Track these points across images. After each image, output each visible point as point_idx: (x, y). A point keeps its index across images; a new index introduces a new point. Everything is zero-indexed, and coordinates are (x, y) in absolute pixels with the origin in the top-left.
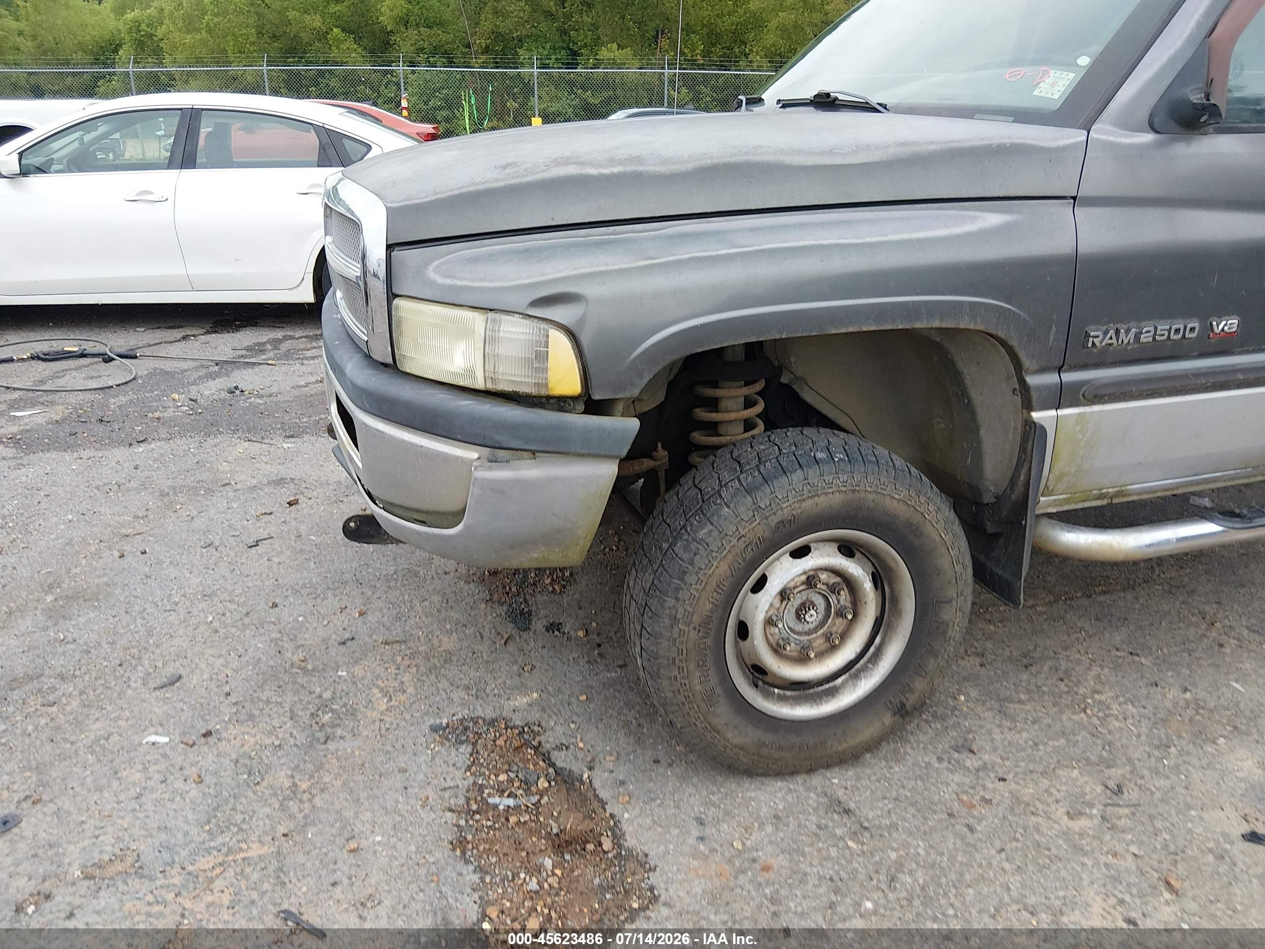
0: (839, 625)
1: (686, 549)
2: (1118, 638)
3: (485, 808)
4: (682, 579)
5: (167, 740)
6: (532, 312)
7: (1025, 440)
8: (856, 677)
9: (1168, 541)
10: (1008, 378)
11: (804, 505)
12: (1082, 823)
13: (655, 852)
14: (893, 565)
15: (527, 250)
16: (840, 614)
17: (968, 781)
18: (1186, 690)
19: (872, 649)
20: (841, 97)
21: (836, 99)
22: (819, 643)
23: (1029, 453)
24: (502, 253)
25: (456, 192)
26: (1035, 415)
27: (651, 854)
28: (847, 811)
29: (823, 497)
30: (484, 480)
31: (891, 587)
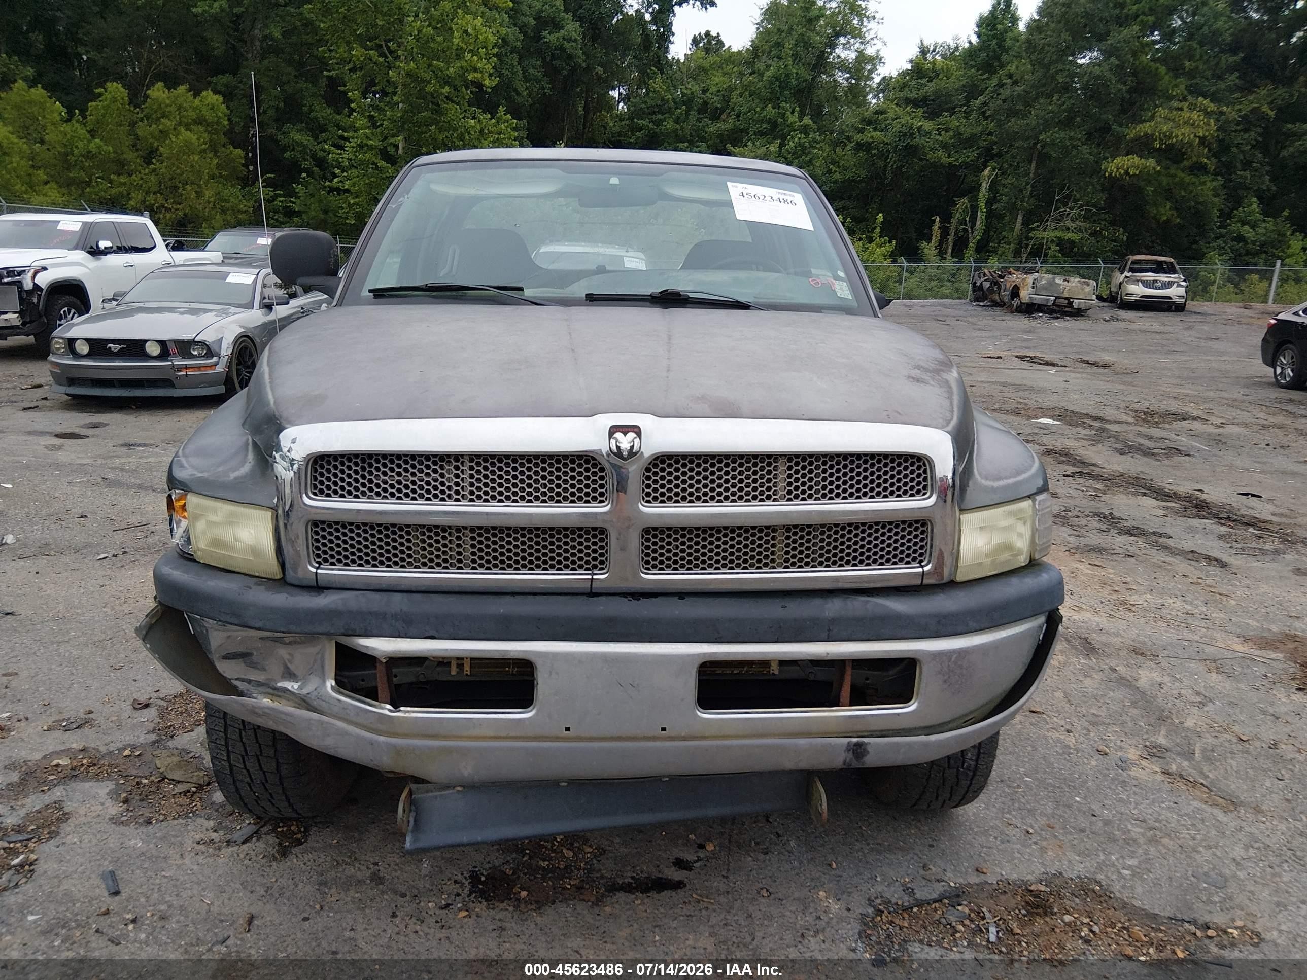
21: (689, 297)
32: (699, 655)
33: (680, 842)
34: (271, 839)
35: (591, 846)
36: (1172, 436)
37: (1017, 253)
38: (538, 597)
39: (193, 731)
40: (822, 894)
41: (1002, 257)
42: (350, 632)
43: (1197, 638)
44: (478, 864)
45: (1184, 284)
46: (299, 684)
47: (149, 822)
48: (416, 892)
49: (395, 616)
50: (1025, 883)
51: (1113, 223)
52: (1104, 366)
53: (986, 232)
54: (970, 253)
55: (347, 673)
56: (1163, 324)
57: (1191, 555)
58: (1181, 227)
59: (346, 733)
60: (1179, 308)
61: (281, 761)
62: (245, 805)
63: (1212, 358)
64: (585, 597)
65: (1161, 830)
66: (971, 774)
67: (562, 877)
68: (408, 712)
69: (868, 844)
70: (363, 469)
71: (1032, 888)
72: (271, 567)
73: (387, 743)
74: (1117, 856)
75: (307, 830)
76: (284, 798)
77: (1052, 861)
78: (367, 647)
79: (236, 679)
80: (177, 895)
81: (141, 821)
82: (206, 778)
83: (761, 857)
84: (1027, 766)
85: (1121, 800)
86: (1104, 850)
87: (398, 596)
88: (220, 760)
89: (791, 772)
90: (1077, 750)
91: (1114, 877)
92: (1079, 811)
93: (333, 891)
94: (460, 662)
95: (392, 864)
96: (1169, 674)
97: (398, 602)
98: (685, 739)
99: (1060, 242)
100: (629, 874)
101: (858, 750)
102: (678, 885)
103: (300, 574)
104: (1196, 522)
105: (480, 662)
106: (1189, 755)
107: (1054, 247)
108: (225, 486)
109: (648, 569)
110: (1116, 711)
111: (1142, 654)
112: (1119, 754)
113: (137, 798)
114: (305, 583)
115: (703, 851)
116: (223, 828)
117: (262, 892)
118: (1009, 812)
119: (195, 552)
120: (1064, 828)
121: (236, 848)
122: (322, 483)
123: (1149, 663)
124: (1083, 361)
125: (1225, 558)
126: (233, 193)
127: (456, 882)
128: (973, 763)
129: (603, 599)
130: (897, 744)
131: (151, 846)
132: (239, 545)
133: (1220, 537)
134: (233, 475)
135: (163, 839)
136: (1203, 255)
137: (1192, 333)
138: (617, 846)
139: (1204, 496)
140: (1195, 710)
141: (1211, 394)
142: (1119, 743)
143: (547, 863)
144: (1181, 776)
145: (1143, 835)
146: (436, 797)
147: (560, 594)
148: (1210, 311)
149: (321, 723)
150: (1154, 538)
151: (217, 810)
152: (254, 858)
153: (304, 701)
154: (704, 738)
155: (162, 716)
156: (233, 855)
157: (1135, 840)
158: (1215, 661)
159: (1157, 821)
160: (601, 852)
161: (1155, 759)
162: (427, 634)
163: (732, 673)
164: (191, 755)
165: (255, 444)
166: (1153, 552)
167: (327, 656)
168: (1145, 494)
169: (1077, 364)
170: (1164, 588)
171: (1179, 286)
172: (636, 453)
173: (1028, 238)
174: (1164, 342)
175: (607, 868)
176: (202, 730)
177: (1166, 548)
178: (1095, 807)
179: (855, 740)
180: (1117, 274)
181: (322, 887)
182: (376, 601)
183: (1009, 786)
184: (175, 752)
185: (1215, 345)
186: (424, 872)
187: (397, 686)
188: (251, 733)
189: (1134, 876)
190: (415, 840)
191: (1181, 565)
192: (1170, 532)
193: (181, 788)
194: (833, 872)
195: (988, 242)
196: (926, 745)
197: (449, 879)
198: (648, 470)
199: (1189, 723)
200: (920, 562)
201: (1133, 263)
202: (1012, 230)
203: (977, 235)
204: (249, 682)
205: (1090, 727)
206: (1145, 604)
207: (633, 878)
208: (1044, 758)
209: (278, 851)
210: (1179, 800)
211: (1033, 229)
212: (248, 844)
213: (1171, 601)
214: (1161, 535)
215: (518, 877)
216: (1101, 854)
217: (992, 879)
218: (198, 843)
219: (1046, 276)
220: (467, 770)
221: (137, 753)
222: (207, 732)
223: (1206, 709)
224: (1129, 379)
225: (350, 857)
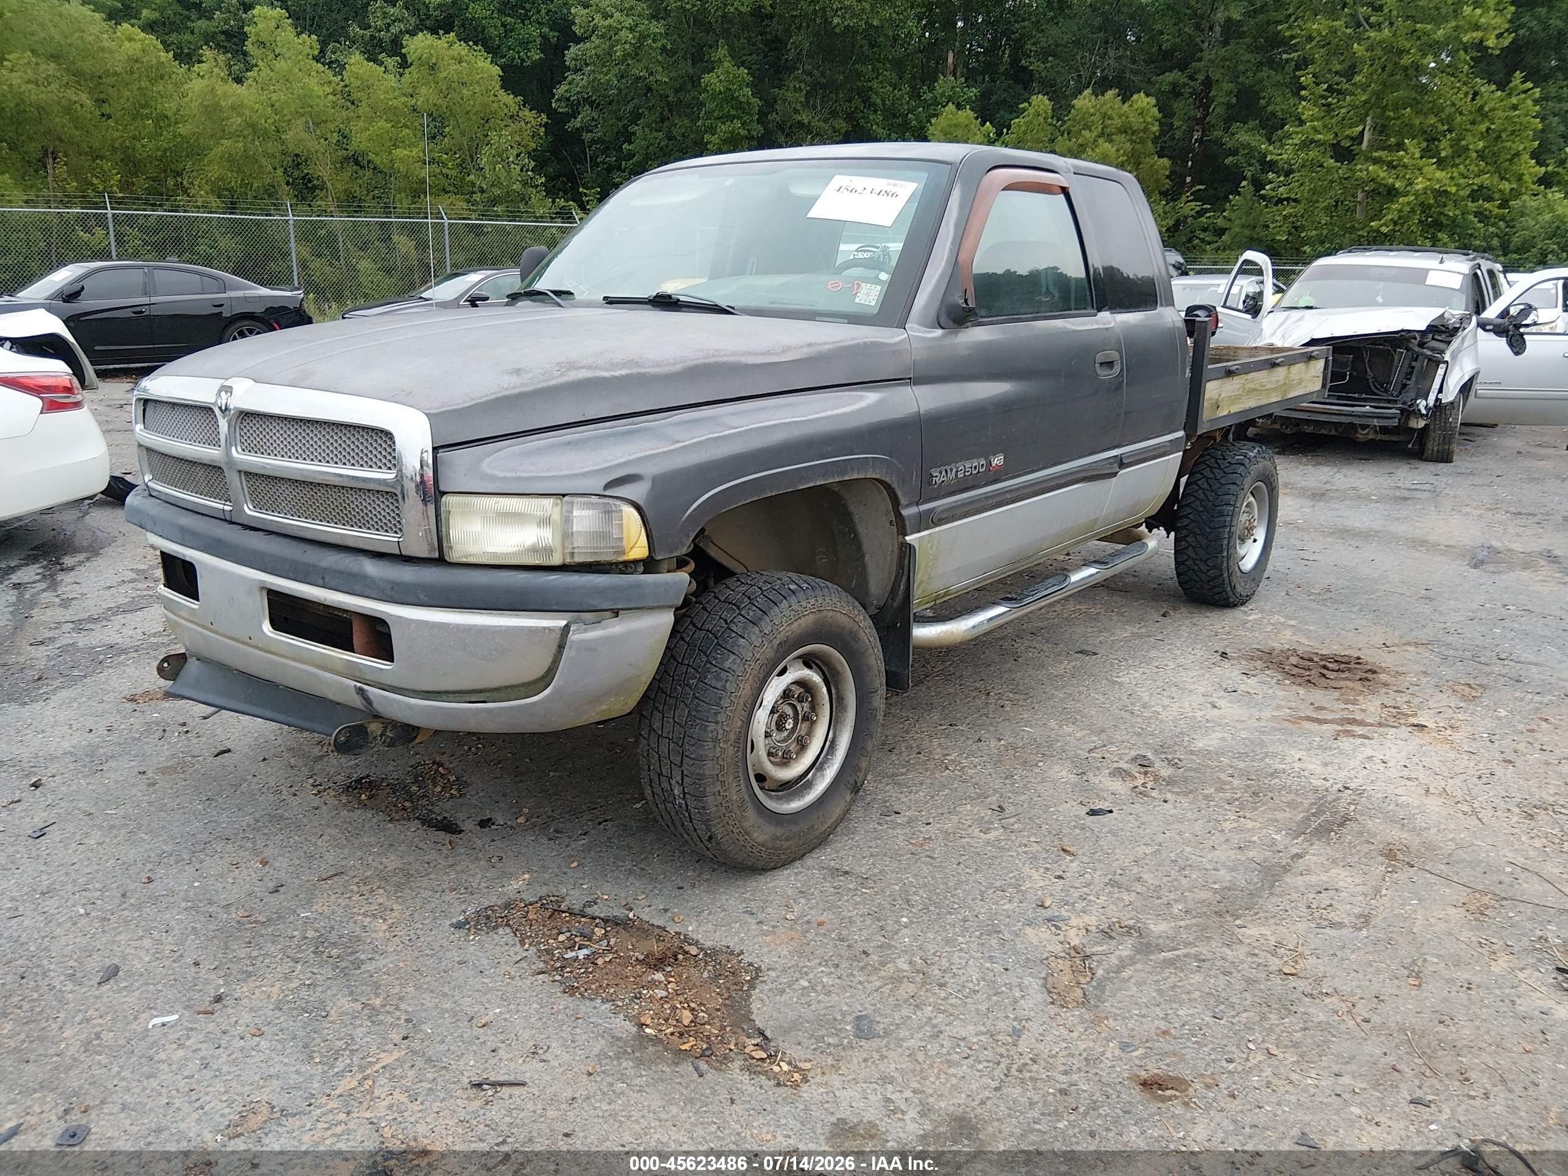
0: (803, 728)
1: (718, 678)
2: (936, 716)
3: (565, 963)
4: (718, 705)
5: (176, 1017)
6: (607, 493)
7: (901, 558)
8: (821, 768)
9: (982, 623)
10: (888, 512)
11: (793, 627)
12: (993, 835)
13: (733, 942)
14: (840, 669)
15: (569, 443)
16: (806, 718)
17: (907, 831)
18: (1000, 740)
19: (828, 744)
20: (682, 298)
21: (679, 300)
22: (793, 747)
23: (906, 569)
24: (553, 446)
25: (493, 397)
26: (907, 538)
27: (731, 945)
28: (846, 873)
29: (803, 619)
30: (581, 641)
31: (837, 689)
40: (527, 877)
65: (929, 977)
71: (689, 949)
74: (828, 970)
77: (755, 943)
85: (950, 941)
90: (1020, 892)
91: (784, 980)
98: (262, 649)
101: (364, 695)
102: (455, 832)
106: (1155, 949)
111: (1392, 857)
112: (1065, 914)
115: (515, 821)
118: (811, 899)
120: (831, 931)
127: (349, 776)
145: (899, 971)
154: (271, 652)
157: (877, 970)
159: (946, 970)
161: (1098, 935)
179: (358, 685)
183: (861, 884)
194: (566, 869)
210: (1019, 970)
215: (385, 789)
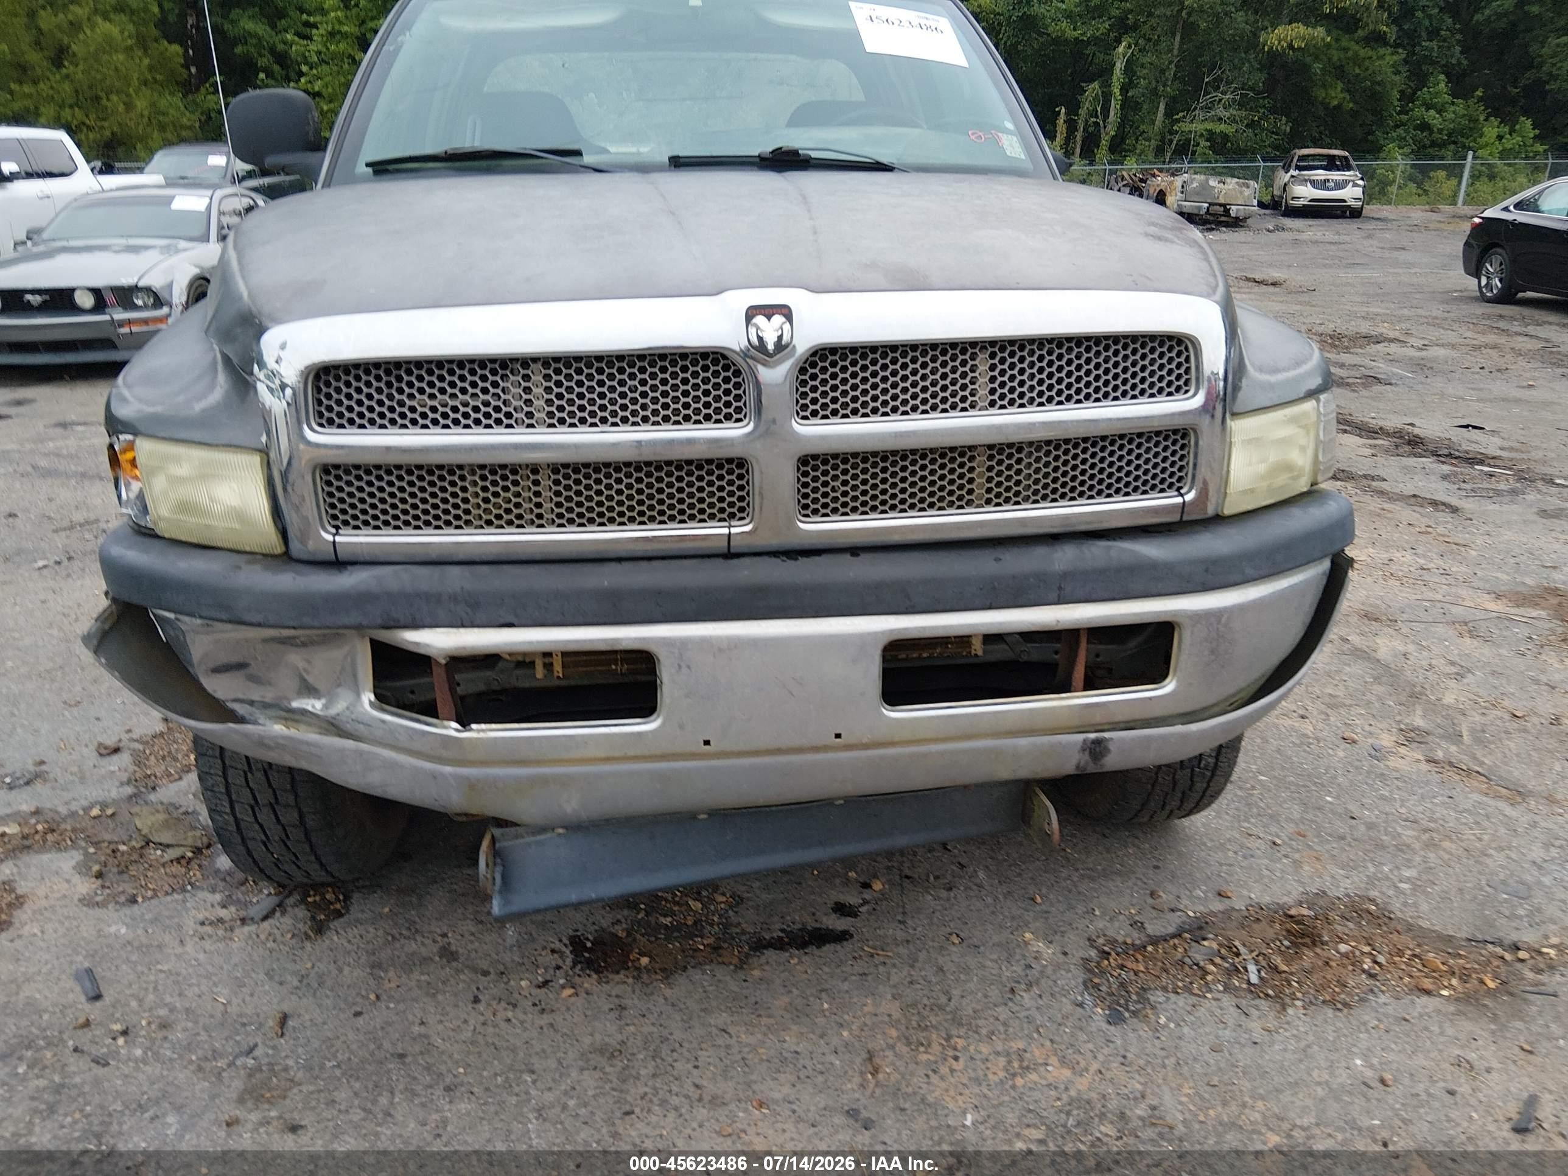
3: (1268, 987)
32: (883, 633)
33: (838, 881)
34: (301, 912)
35: (724, 894)
36: (1367, 362)
37: (1159, 151)
38: (655, 563)
39: (180, 778)
40: (1028, 935)
41: (1141, 158)
42: (392, 623)
43: (1439, 597)
44: (580, 927)
45: (1361, 182)
46: (323, 701)
47: (133, 901)
48: (502, 968)
49: (454, 598)
50: (1282, 907)
51: (1273, 110)
52: (1274, 284)
53: (1121, 126)
54: (1102, 152)
55: (389, 684)
56: (1338, 233)
57: (1413, 500)
58: (1354, 114)
59: (393, 765)
60: (1355, 214)
61: (305, 810)
62: (262, 871)
63: (1400, 271)
64: (721, 560)
65: (1437, 831)
66: (1209, 774)
67: (692, 936)
68: (483, 731)
69: (1077, 870)
70: (389, 385)
71: (1293, 912)
72: (267, 536)
73: (456, 777)
74: (1390, 866)
75: (347, 898)
76: (313, 858)
77: (1311, 878)
78: (417, 644)
79: (235, 700)
80: (180, 995)
81: (122, 899)
82: (205, 840)
83: (944, 894)
84: (1259, 762)
85: (1382, 798)
86: (1372, 860)
87: (455, 570)
88: (220, 813)
89: (1005, 783)
90: (1318, 740)
91: (1391, 893)
92: (1334, 813)
93: (391, 974)
94: (547, 660)
95: (467, 935)
96: (1413, 642)
97: (456, 578)
98: (866, 746)
99: (1211, 136)
100: (778, 926)
101: (1097, 749)
102: (842, 937)
103: (311, 545)
104: (1412, 461)
105: (575, 657)
106: (1456, 737)
107: (1203, 143)
108: (188, 422)
109: (807, 516)
110: (1357, 690)
111: (1376, 620)
112: (1370, 741)
113: (115, 870)
114: (320, 557)
115: (869, 891)
116: (234, 903)
117: (296, 983)
118: (1247, 820)
119: (155, 523)
120: (1319, 836)
121: (253, 928)
122: (330, 409)
123: (1386, 630)
124: (1248, 279)
125: (1454, 501)
126: (172, 103)
127: (553, 951)
128: (1212, 761)
129: (746, 561)
130: (1149, 738)
131: (140, 932)
132: (217, 509)
133: (1445, 477)
134: (198, 407)
135: (155, 920)
136: (1380, 149)
137: (1375, 242)
138: (758, 892)
139: (1416, 431)
140: (1452, 684)
141: (1406, 312)
142: (1367, 728)
143: (669, 919)
144: (1451, 764)
145: (1417, 838)
146: (529, 844)
147: (685, 557)
148: (1391, 217)
149: (360, 753)
150: (1365, 482)
151: (224, 880)
152: (278, 937)
153: (333, 724)
154: (892, 744)
155: (138, 763)
156: (250, 937)
157: (1408, 846)
158: (1466, 624)
159: (1431, 820)
160: (738, 901)
161: (1415, 745)
162: (502, 621)
163: (920, 658)
164: (181, 810)
165: (227, 360)
166: (1367, 498)
167: (359, 660)
168: (1345, 431)
169: (1242, 283)
170: (1387, 540)
171: (1355, 185)
172: (787, 346)
173: (1171, 132)
174: (1342, 254)
175: (748, 921)
176: (193, 777)
177: (1381, 493)
178: (1353, 808)
179: (1092, 736)
180: (1282, 173)
181: (375, 971)
182: (425, 579)
183: (1241, 788)
184: (160, 807)
185: (1402, 256)
186: (509, 942)
187: (462, 698)
188: (260, 775)
189: (1414, 890)
190: (506, 902)
191: (1406, 513)
192: (1384, 475)
193: (172, 853)
194: (1038, 908)
195: (1123, 140)
196: (1185, 737)
197: (544, 948)
198: (803, 370)
199: (1449, 699)
200: (1179, 489)
201: (1302, 158)
202: (1153, 122)
203: (1110, 130)
204: (252, 703)
205: (1329, 711)
206: (1369, 560)
207: (782, 930)
208: (1278, 751)
209: (311, 928)
210: (1454, 793)
211: (1178, 121)
212: (270, 921)
213: (1398, 555)
214: (1373, 478)
215: (635, 940)
216: (1370, 865)
217: (1240, 905)
218: (203, 924)
219: (1197, 177)
220: (571, 805)
221: (109, 812)
222: (200, 778)
223: (1465, 681)
224: (1305, 298)
225: (409, 929)
